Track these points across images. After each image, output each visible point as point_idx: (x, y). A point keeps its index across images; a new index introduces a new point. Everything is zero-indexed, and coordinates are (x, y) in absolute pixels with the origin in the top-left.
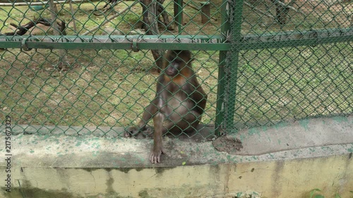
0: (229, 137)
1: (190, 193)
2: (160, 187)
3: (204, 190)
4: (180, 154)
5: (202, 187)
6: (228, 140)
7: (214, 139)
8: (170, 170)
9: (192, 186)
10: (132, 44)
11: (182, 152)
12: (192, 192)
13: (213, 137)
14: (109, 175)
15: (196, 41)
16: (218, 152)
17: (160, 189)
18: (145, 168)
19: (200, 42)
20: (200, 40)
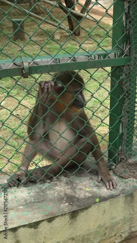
0: (131, 161)
1: (105, 234)
2: (73, 236)
3: (119, 226)
4: (87, 191)
5: (118, 223)
6: (130, 165)
7: (114, 167)
8: (86, 212)
9: (107, 225)
10: (23, 69)
11: (87, 189)
12: (107, 232)
13: (112, 165)
14: (16, 237)
15: (93, 57)
16: (124, 180)
17: (73, 239)
18: (57, 216)
19: (97, 59)
20: (97, 56)
